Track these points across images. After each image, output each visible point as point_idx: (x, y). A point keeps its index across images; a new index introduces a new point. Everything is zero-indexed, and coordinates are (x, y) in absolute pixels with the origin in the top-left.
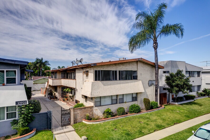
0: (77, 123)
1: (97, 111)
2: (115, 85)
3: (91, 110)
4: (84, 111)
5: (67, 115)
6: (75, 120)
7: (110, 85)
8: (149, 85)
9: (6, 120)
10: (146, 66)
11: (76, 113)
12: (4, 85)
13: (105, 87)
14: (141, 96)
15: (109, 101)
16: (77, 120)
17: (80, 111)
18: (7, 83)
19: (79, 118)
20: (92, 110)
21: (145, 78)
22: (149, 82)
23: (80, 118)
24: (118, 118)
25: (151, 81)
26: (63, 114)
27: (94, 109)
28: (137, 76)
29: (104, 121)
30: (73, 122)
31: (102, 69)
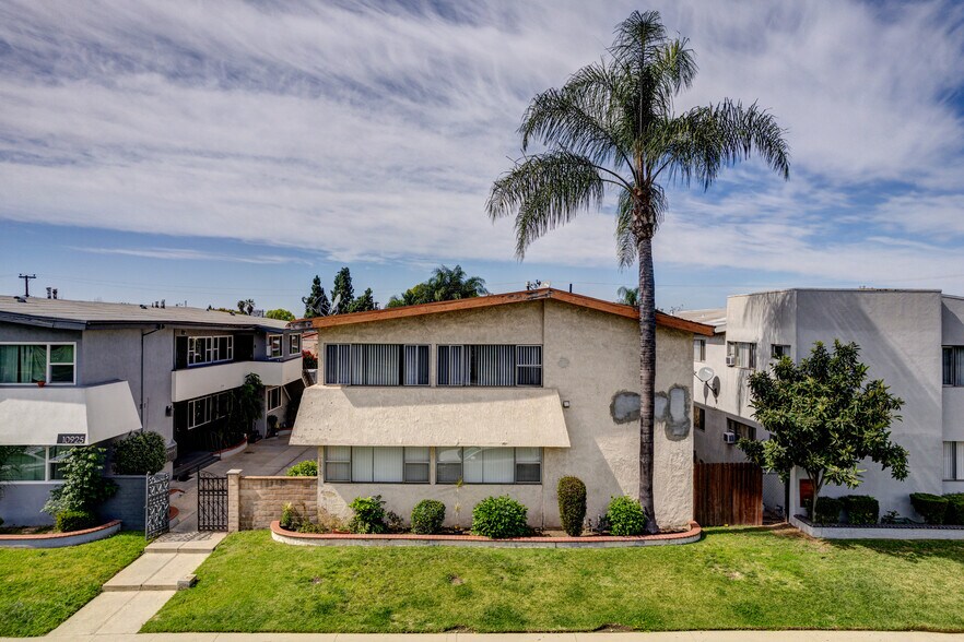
0: (251, 529)
1: (333, 498)
2: (407, 404)
3: (307, 491)
4: (280, 491)
5: (209, 495)
6: (247, 519)
7: (383, 406)
8: (619, 416)
9: (47, 482)
10: (599, 323)
11: (250, 492)
12: (42, 385)
13: (358, 411)
14: (564, 466)
15: (391, 469)
16: (252, 519)
17: (264, 490)
18: (54, 379)
19: (259, 513)
20: (312, 494)
21: (593, 379)
22: (620, 401)
23: (263, 513)
24: (391, 542)
25: (630, 398)
26: (204, 490)
27: (319, 489)
28: (540, 371)
29: (329, 541)
30: (237, 524)
31: (357, 340)
